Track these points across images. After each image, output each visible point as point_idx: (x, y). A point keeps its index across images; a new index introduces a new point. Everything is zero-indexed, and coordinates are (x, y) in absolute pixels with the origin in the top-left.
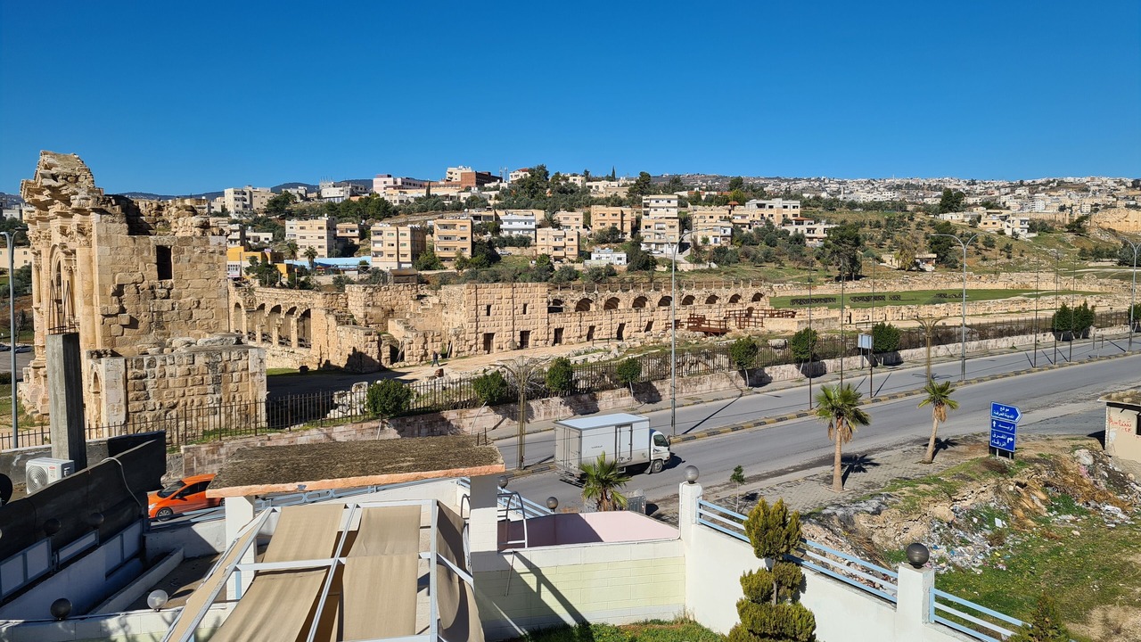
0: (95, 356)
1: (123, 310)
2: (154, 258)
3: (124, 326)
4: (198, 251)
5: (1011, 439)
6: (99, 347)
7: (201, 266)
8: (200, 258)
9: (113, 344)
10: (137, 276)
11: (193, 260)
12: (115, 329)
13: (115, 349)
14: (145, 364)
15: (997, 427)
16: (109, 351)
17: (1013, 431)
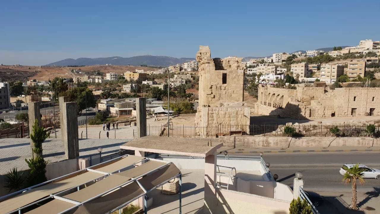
0: (204, 106)
1: (212, 93)
2: (222, 77)
3: (212, 98)
4: (234, 75)
6: (206, 104)
7: (235, 80)
8: (235, 77)
9: (209, 103)
10: (216, 83)
11: (233, 78)
12: (210, 99)
13: (209, 105)
14: (214, 110)
16: (208, 106)
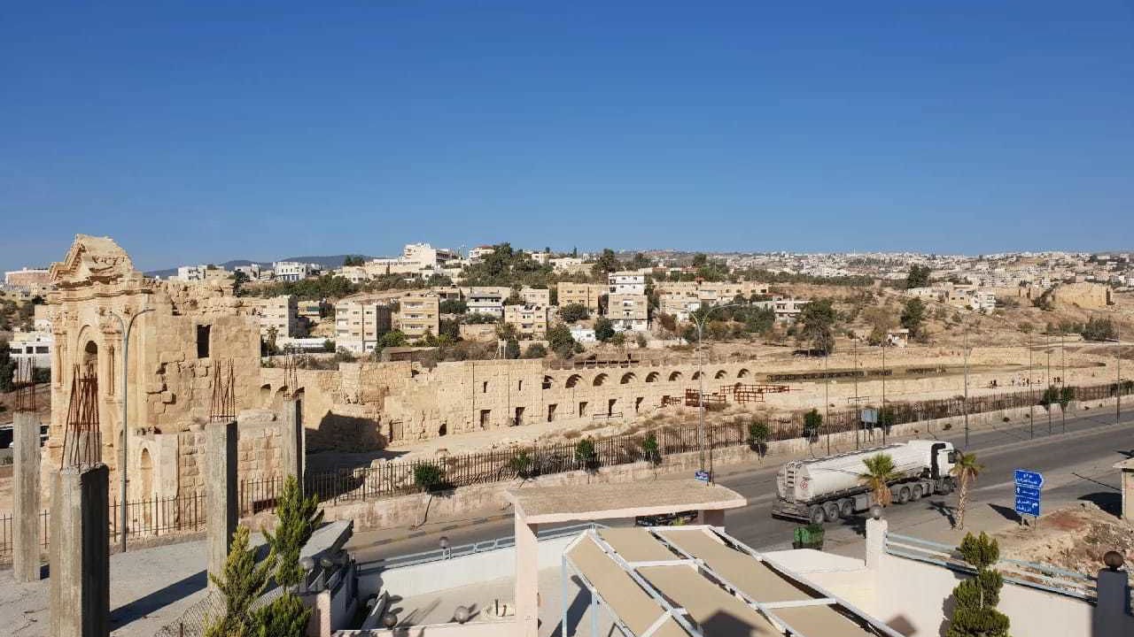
0: (141, 432)
1: (165, 388)
2: (194, 336)
3: (166, 403)
4: (234, 329)
5: (1036, 504)
6: (144, 425)
7: (238, 345)
8: (236, 337)
9: (156, 420)
10: (179, 356)
11: (230, 339)
12: (159, 406)
13: (158, 426)
14: (196, 439)
15: (1021, 493)
16: (153, 429)
17: (1037, 497)
